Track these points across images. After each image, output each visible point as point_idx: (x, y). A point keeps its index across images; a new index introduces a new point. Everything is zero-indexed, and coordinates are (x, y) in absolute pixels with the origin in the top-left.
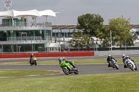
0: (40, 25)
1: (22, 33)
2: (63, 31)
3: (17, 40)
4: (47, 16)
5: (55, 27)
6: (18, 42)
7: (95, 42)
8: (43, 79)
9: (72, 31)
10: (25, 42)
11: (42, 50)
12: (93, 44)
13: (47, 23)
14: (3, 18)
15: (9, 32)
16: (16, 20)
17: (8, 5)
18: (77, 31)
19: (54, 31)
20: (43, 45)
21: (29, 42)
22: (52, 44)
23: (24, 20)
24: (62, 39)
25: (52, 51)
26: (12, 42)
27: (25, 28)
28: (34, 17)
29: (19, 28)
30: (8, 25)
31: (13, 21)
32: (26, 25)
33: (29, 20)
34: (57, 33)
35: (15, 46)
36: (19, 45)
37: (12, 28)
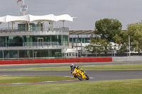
0: (57, 30)
1: (39, 38)
2: (80, 36)
3: (33, 45)
4: (64, 21)
5: (72, 32)
6: (35, 48)
7: (113, 48)
8: (60, 85)
9: (89, 36)
10: (41, 48)
11: (59, 56)
12: (111, 49)
13: (64, 28)
14: (19, 23)
15: (25, 37)
16: (32, 24)
18: (94, 36)
19: (71, 36)
20: (60, 50)
21: (46, 48)
22: (69, 50)
23: (40, 25)
24: (79, 44)
25: (69, 57)
26: (28, 47)
27: (41, 33)
28: (50, 22)
29: (35, 34)
30: (24, 30)
31: (29, 26)
32: (42, 30)
33: (46, 25)
34: (74, 39)
35: (31, 51)
36: (35, 51)
37: (28, 33)
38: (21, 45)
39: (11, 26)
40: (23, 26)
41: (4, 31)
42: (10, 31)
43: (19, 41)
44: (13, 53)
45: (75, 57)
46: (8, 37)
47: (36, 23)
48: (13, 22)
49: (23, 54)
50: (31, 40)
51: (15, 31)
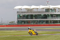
1: (54, 15)
6: (52, 19)
10: (55, 19)
15: (48, 15)
16: (51, 9)
17: (48, 3)
21: (57, 19)
23: (55, 10)
28: (59, 9)
29: (52, 13)
30: (48, 12)
31: (50, 10)
32: (55, 12)
33: (57, 10)
35: (51, 21)
36: (52, 21)
37: (49, 13)
38: (47, 18)
39: (42, 10)
40: (47, 10)
41: (39, 12)
42: (42, 12)
43: (46, 16)
44: (43, 22)
46: (41, 15)
47: (53, 9)
48: (43, 8)
49: (47, 22)
50: (51, 16)
51: (44, 12)
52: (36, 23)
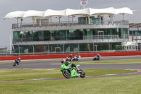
0: (117, 23)
1: (99, 32)
2: (140, 29)
3: (94, 38)
4: (124, 14)
5: (132, 25)
6: (95, 41)
8: (120, 78)
11: (119, 49)
13: (124, 21)
14: (79, 16)
15: (85, 30)
16: (93, 18)
17: (84, 3)
19: (131, 29)
20: (120, 43)
22: (129, 43)
23: (100, 18)
24: (139, 37)
25: (129, 50)
26: (88, 40)
27: (101, 27)
28: (111, 15)
30: (84, 23)
31: (89, 19)
32: (102, 23)
33: (106, 18)
34: (134, 32)
35: (91, 45)
36: (95, 44)
38: (82, 38)
39: (71, 20)
40: (84, 19)
41: (65, 24)
42: (71, 24)
43: (79, 35)
44: (73, 47)
45: (135, 50)
46: (68, 31)
47: (96, 16)
48: (73, 16)
49: (83, 47)
50: (92, 33)
51: (75, 24)
52: (58, 50)
